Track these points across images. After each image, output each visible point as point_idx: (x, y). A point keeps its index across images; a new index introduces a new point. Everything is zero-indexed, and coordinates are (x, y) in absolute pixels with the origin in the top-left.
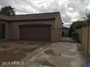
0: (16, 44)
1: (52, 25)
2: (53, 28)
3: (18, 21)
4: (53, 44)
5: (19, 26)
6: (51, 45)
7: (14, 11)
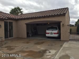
0: (23, 43)
1: (61, 22)
2: (63, 25)
3: (25, 19)
4: (66, 45)
5: (25, 24)
6: (63, 46)
7: (22, 11)
